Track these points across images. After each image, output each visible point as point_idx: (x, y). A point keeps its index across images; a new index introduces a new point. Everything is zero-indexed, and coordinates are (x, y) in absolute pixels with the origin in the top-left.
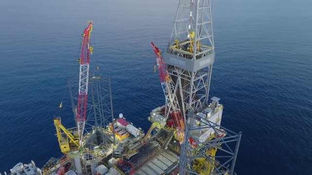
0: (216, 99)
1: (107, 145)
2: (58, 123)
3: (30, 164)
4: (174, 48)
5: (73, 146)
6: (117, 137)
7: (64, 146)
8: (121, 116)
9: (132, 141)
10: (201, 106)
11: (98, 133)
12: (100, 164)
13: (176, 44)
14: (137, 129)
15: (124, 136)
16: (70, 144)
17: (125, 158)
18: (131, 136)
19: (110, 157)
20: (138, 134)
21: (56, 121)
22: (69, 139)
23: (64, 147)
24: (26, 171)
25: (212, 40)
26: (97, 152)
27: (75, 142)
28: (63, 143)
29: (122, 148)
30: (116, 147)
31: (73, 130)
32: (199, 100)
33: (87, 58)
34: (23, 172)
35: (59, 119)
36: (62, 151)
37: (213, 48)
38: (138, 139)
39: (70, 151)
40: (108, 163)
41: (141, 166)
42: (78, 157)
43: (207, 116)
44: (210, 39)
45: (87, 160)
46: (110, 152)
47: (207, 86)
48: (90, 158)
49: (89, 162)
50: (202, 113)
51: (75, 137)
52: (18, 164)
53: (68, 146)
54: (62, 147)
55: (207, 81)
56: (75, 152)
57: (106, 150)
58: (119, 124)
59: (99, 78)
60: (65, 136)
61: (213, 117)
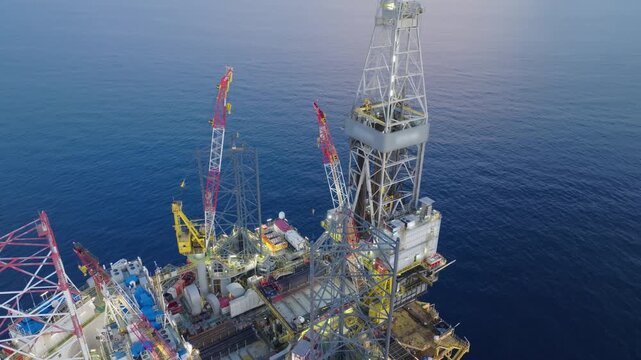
0: (428, 202)
1: (248, 254)
2: (177, 210)
3: (136, 262)
4: (360, 111)
5: (196, 247)
6: (268, 247)
7: (183, 244)
8: (282, 215)
9: (290, 256)
10: (404, 210)
11: (240, 237)
12: (233, 280)
13: (365, 106)
14: (301, 239)
15: (279, 247)
16: (192, 243)
17: (271, 278)
18: (290, 248)
19: (251, 273)
20: (301, 246)
21: (174, 206)
22: (192, 236)
23: (184, 246)
24: (129, 269)
25: (423, 103)
26: (233, 262)
27: (199, 241)
28: (182, 239)
29: (272, 264)
30: (261, 260)
31: (199, 222)
32: (400, 200)
33: (222, 118)
34: (126, 270)
35: (179, 205)
36: (181, 252)
37: (426, 116)
38: (301, 254)
39: (191, 253)
40: (246, 281)
41: (294, 292)
42: (202, 263)
43: (406, 225)
44: (420, 102)
45: (216, 271)
46: (252, 265)
47: (415, 178)
48: (219, 268)
49: (217, 275)
50: (399, 221)
51: (201, 234)
52: (121, 260)
53: (188, 244)
54: (180, 245)
55: (416, 169)
56: (199, 255)
57: (247, 262)
58: (275, 228)
59: (240, 149)
60: (186, 230)
61: (418, 230)
